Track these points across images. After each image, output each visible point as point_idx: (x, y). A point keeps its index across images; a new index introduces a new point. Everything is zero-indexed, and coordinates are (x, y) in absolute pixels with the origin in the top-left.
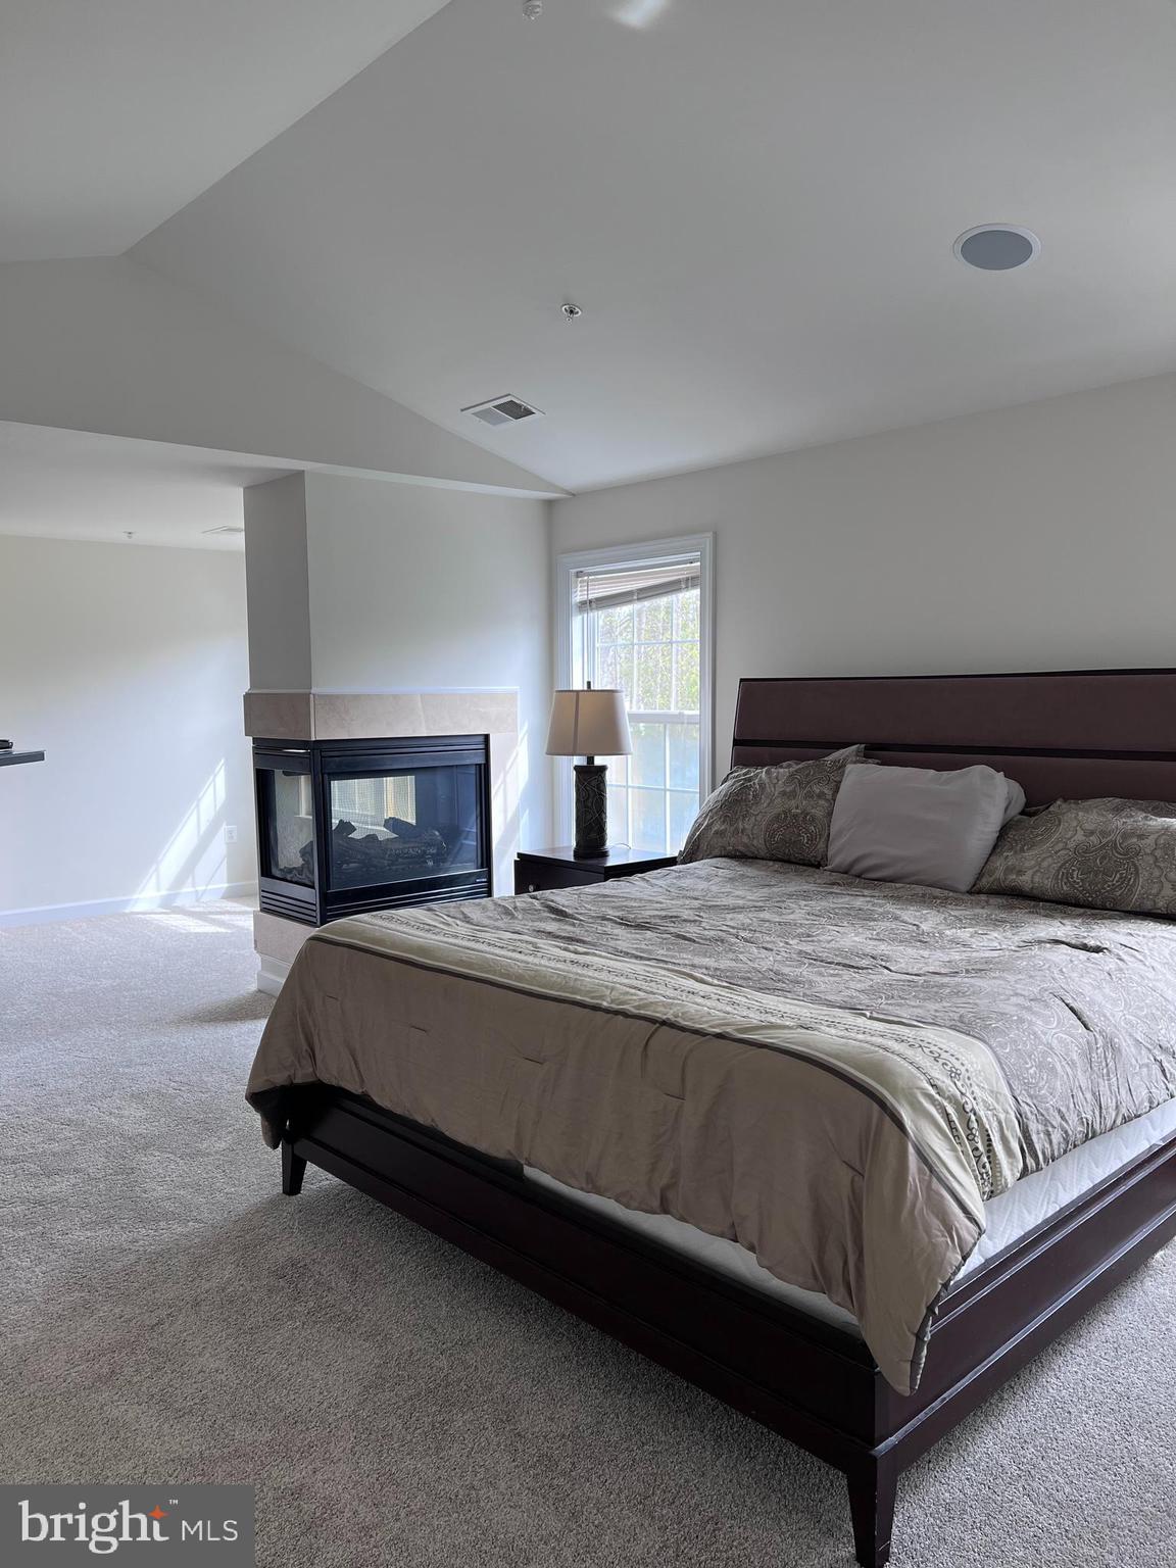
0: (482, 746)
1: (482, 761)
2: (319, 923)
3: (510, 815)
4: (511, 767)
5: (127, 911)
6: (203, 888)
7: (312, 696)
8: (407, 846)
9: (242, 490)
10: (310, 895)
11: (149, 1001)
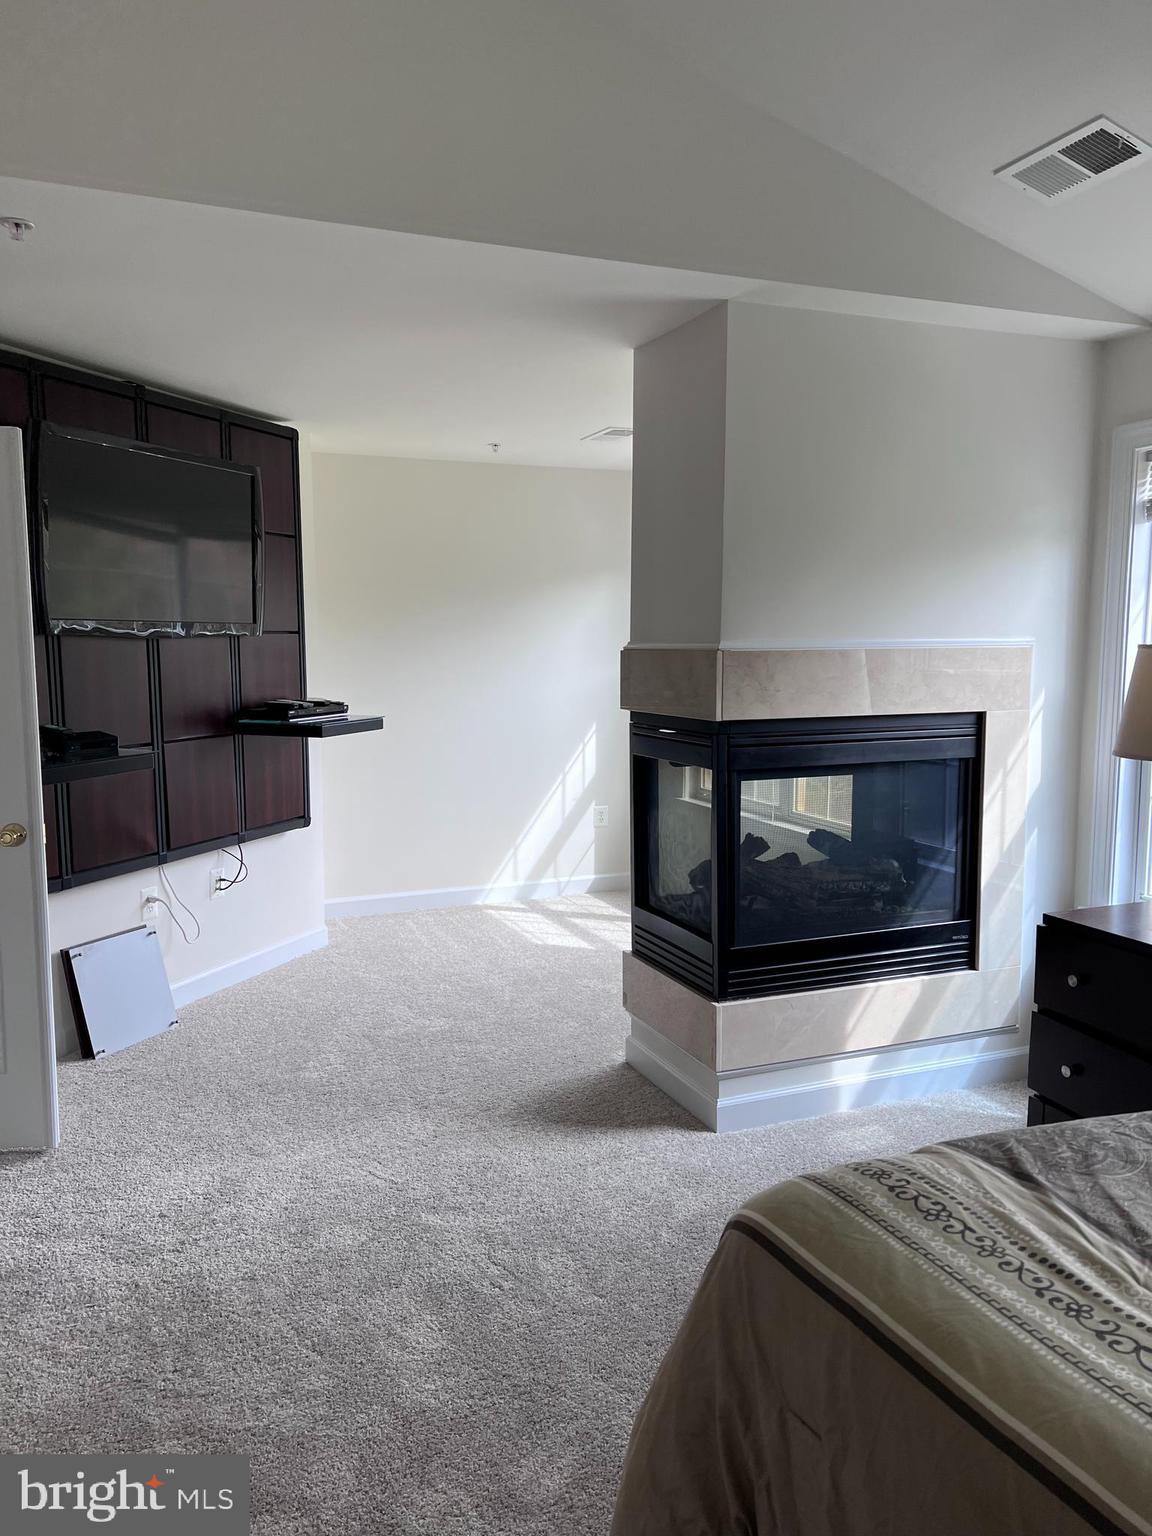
0: (971, 730)
1: (969, 753)
2: (716, 992)
3: (1009, 837)
4: (1013, 765)
5: (479, 903)
6: (567, 878)
7: (720, 653)
8: (846, 877)
9: (632, 352)
10: (704, 950)
11: (483, 1065)
